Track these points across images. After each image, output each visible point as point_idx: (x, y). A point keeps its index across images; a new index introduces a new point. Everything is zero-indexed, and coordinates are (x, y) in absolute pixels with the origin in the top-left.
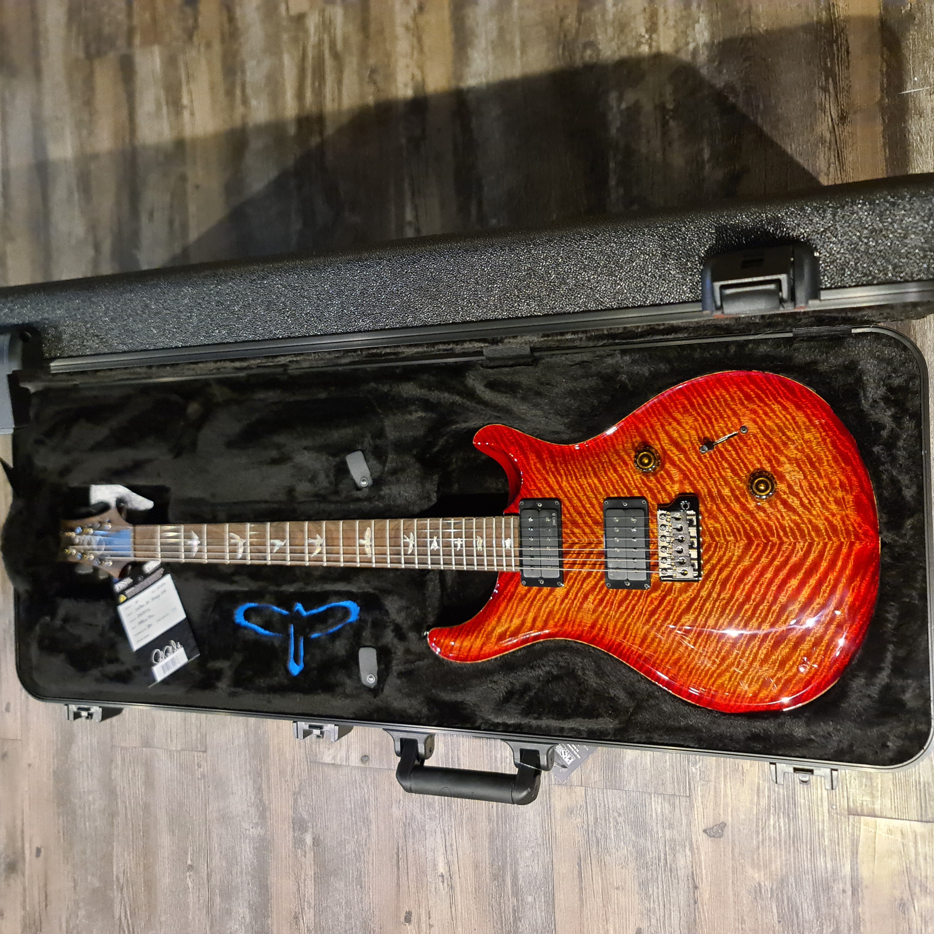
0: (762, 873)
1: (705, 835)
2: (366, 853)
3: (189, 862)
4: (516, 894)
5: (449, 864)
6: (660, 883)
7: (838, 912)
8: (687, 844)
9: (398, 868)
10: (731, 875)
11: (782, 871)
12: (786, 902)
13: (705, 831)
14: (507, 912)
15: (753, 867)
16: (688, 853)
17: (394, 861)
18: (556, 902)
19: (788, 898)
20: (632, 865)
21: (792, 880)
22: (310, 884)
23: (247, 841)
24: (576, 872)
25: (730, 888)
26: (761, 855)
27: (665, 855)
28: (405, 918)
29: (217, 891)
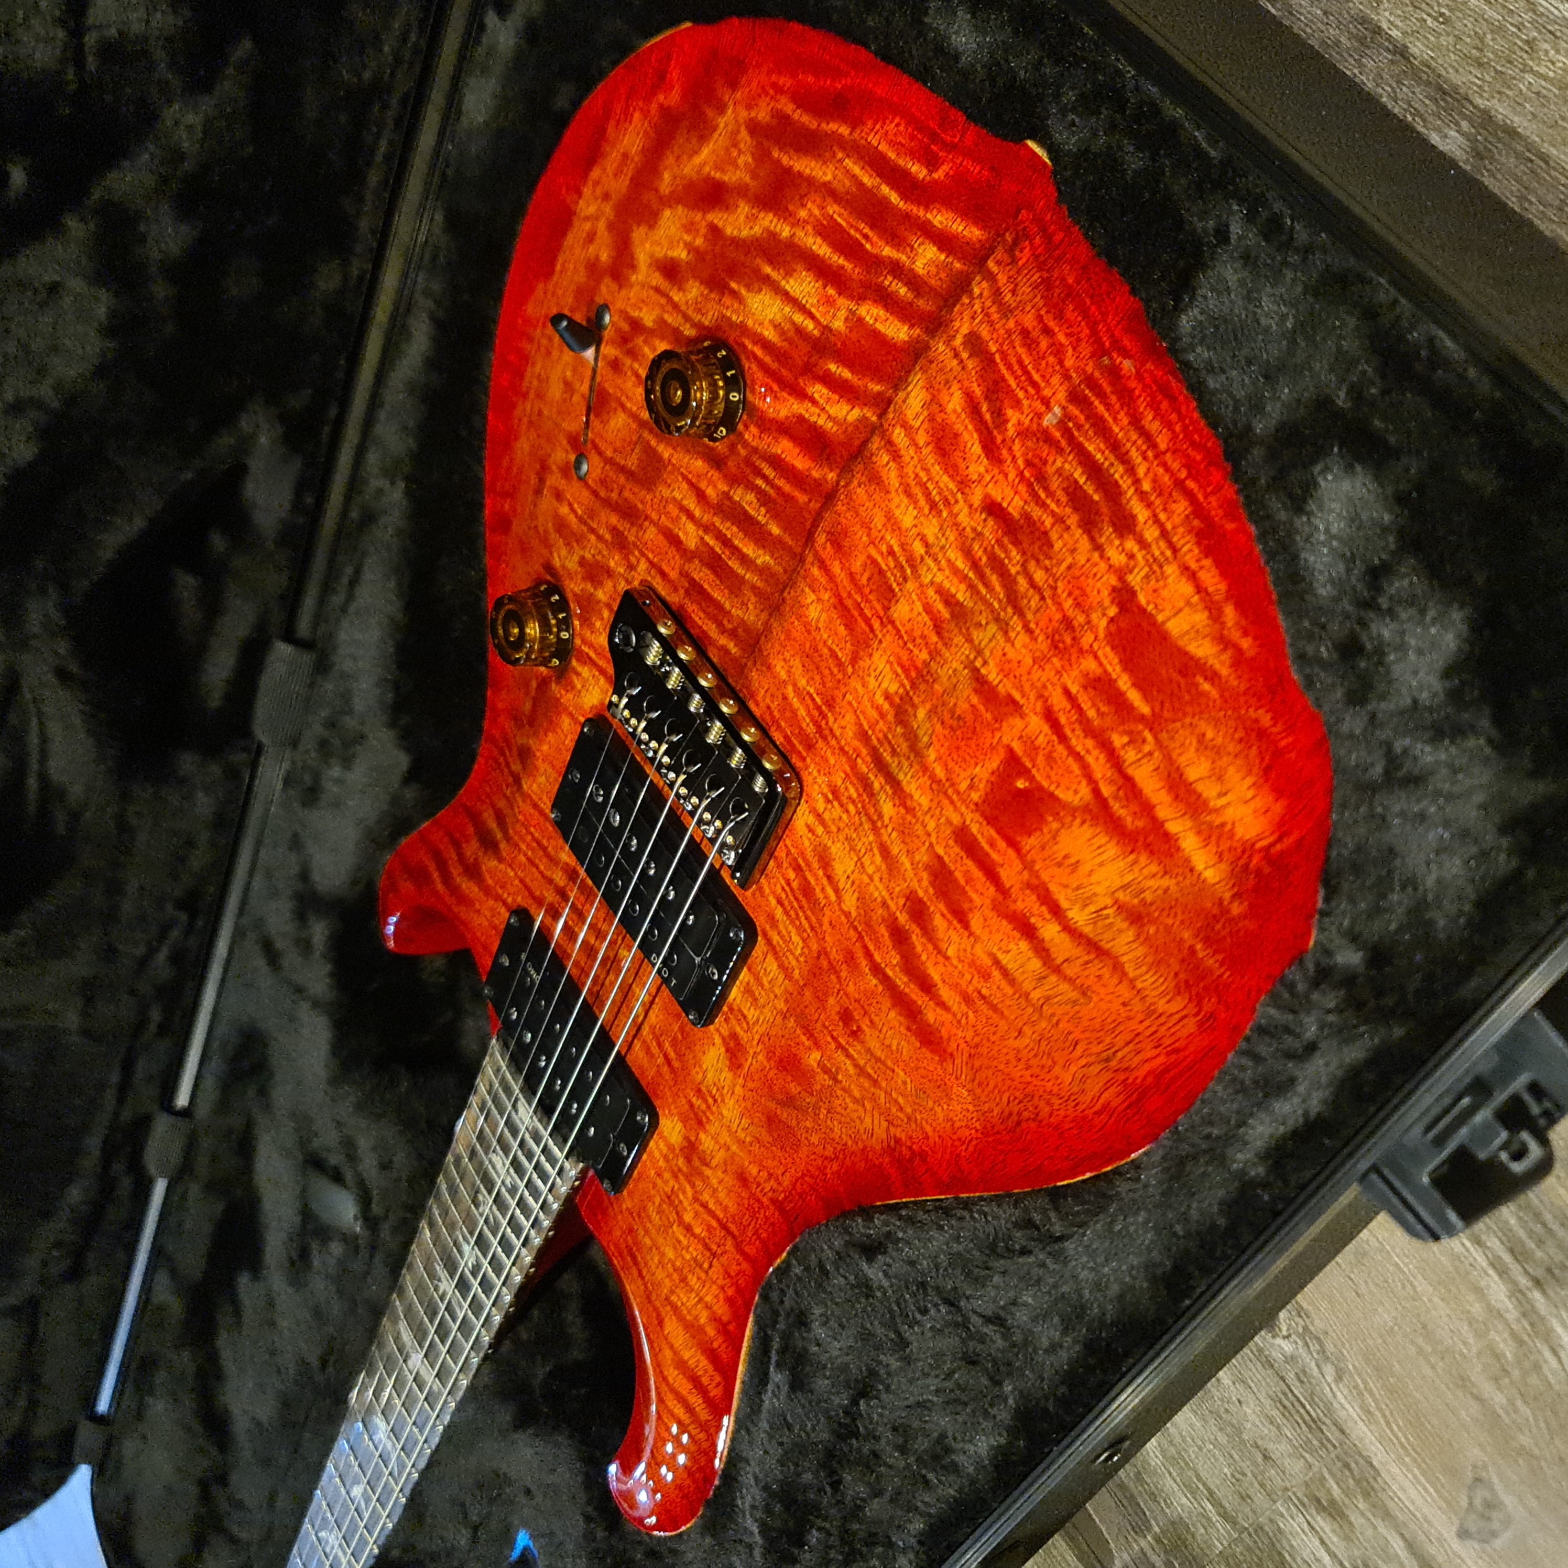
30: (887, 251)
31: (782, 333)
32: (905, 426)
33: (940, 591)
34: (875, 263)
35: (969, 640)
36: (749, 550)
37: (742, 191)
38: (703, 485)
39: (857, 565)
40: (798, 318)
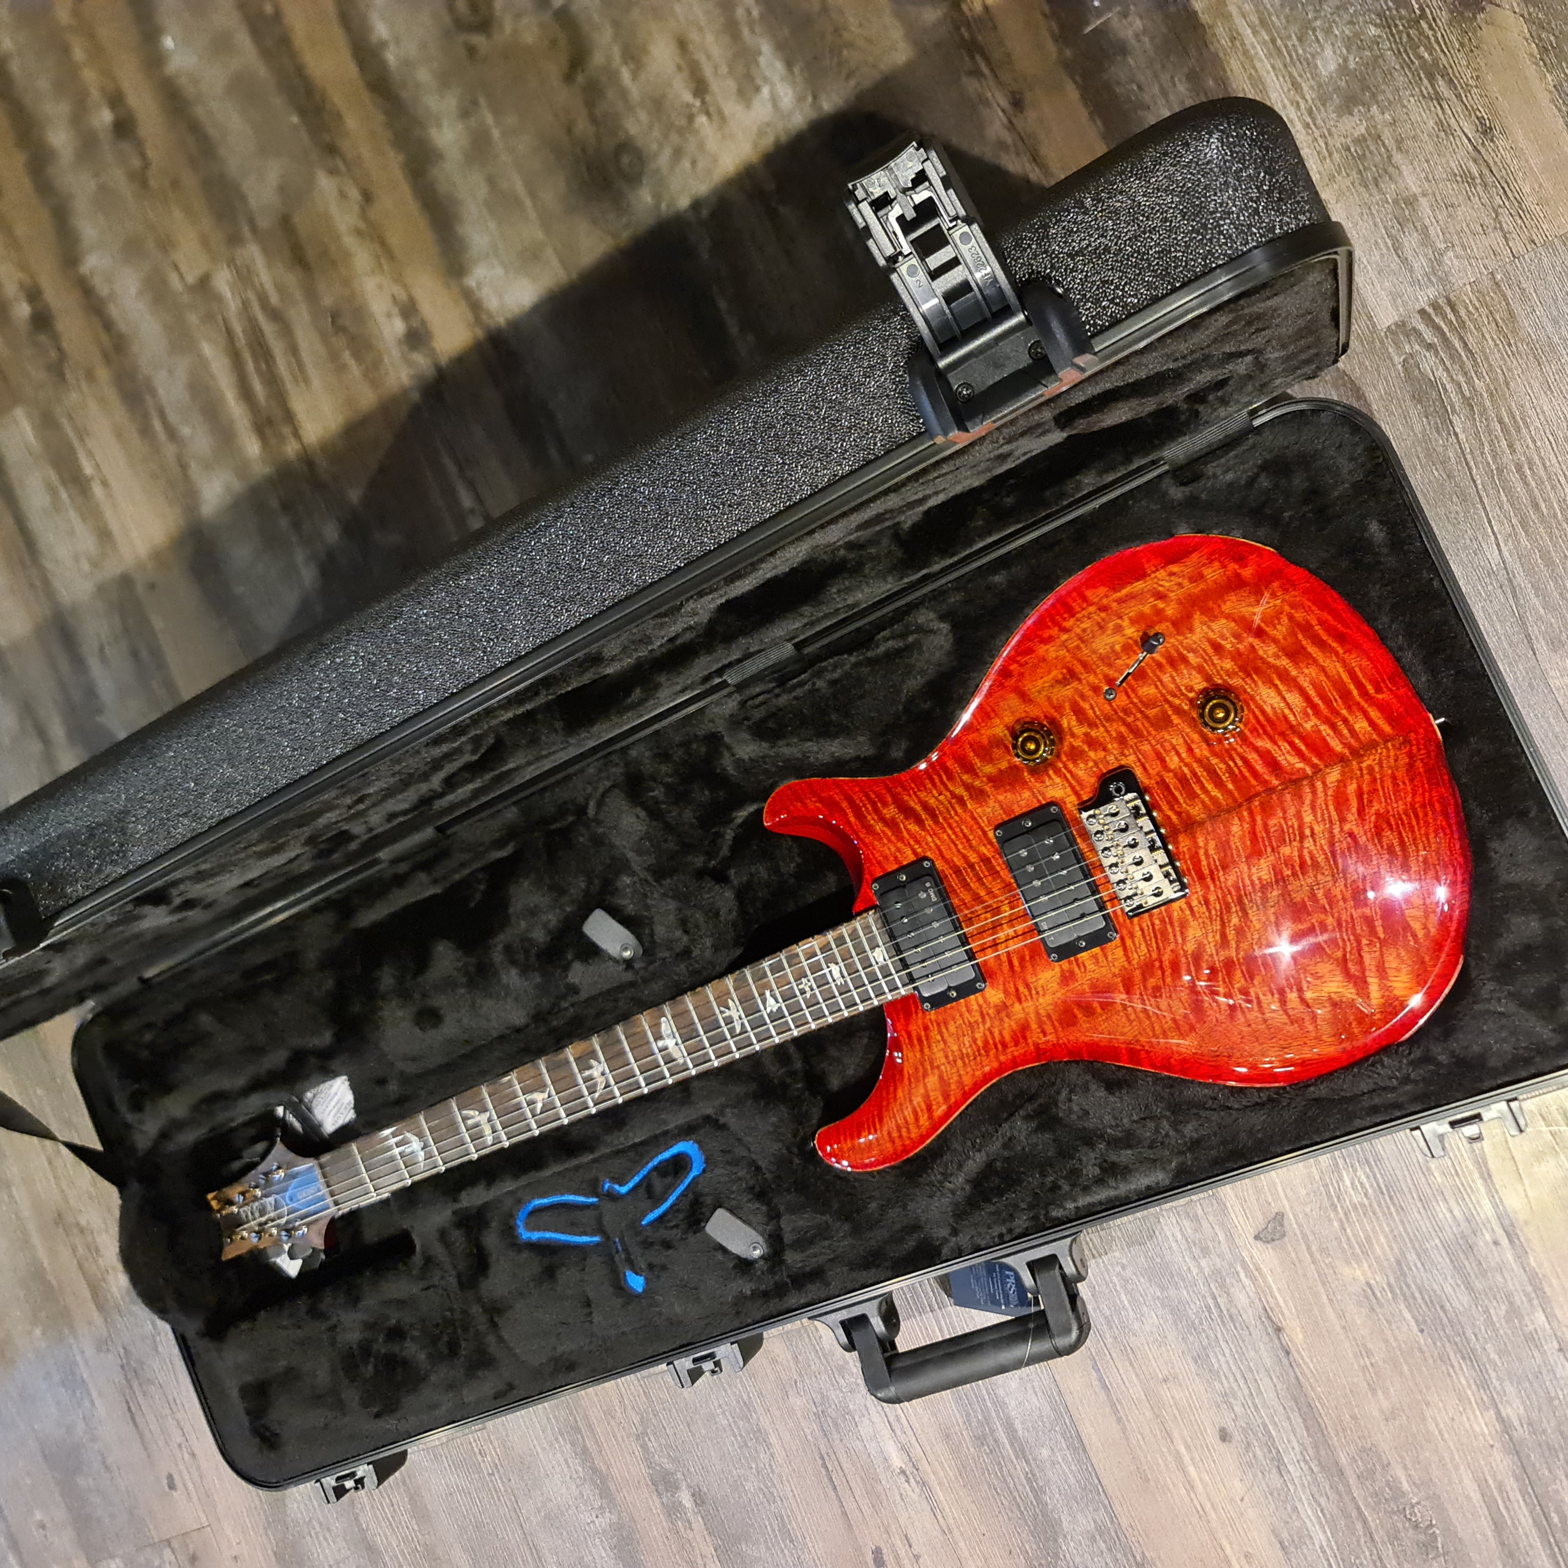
30: (1344, 712)
31: (1275, 713)
32: (1324, 783)
33: (1310, 852)
34: (1338, 713)
35: (1315, 877)
36: (1210, 787)
37: (1275, 641)
38: (1194, 746)
39: (1272, 822)
40: (1287, 711)
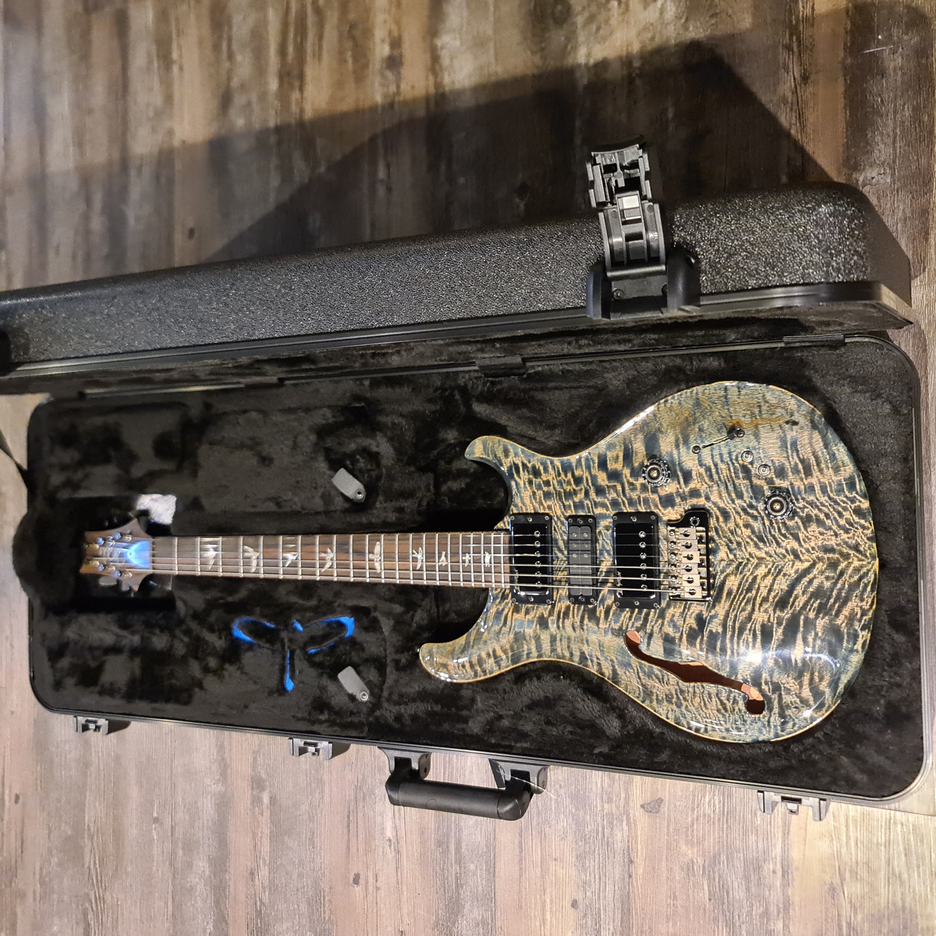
0: (695, 850)
1: (642, 810)
2: (319, 815)
3: (155, 815)
4: (459, 861)
5: (395, 828)
6: (597, 856)
7: (767, 893)
8: (625, 818)
9: (349, 831)
10: (665, 851)
11: (714, 848)
12: (717, 880)
13: (642, 806)
14: (450, 879)
15: (687, 844)
16: (625, 828)
17: (345, 824)
18: (497, 870)
19: (720, 877)
20: (570, 837)
21: (723, 857)
22: (266, 842)
23: (209, 797)
24: (517, 842)
25: (664, 864)
26: (695, 832)
27: (603, 828)
28: (354, 880)
29: (180, 845)
